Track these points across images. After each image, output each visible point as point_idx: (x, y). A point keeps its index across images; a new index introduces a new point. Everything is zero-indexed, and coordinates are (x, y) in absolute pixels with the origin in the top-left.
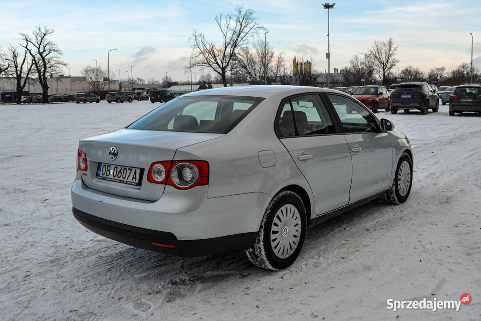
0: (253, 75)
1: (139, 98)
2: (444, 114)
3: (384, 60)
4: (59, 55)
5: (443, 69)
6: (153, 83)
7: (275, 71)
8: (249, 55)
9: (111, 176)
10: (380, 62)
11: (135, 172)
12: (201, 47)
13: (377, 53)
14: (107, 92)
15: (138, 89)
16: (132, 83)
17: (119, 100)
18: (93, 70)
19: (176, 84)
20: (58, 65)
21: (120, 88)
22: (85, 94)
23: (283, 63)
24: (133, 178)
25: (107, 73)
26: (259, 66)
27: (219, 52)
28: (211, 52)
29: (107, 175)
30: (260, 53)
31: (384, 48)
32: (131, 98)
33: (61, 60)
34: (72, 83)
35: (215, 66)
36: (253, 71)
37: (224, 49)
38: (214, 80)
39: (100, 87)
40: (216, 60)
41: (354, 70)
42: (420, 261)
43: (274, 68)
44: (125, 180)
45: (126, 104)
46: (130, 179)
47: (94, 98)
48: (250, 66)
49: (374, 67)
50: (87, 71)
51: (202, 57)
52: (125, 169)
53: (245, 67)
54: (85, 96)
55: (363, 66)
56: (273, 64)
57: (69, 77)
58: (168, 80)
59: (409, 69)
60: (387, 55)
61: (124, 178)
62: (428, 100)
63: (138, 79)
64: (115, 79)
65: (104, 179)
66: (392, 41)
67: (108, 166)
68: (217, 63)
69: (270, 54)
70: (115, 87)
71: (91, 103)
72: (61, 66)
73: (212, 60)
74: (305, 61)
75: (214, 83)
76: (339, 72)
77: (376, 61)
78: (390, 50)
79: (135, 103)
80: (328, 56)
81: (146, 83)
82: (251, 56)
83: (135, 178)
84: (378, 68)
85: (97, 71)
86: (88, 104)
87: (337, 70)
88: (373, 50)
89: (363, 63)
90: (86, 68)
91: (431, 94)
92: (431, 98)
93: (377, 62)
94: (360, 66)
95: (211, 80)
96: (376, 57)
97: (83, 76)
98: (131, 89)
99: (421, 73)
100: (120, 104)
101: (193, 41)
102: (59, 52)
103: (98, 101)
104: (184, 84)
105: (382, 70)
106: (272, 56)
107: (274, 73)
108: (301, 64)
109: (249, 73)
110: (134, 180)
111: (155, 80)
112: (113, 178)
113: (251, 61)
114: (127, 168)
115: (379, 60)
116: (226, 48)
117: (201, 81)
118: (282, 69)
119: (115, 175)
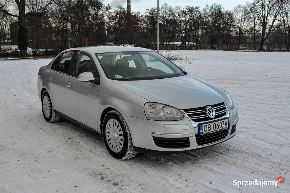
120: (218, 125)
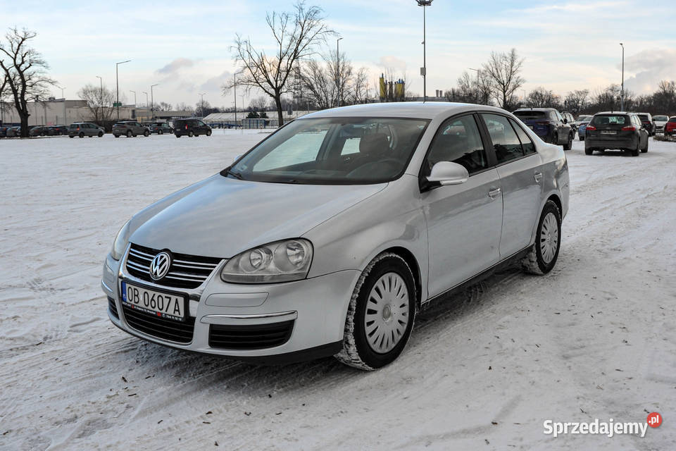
0: (324, 98)
1: (160, 130)
2: (579, 153)
3: (505, 79)
4: (44, 69)
5: (586, 92)
6: (184, 110)
7: (354, 93)
8: (317, 71)
10: (499, 82)
12: (247, 58)
13: (494, 70)
14: (115, 122)
15: (162, 118)
16: (152, 109)
17: (130, 133)
18: (95, 91)
19: (216, 111)
20: (43, 83)
21: (134, 116)
22: (82, 125)
23: (364, 82)
25: (115, 95)
26: (331, 85)
27: (272, 66)
28: (260, 66)
30: (333, 69)
31: (504, 62)
32: (147, 130)
33: (48, 76)
34: (68, 110)
35: (266, 85)
36: (323, 93)
37: (279, 61)
38: (269, 105)
39: (105, 115)
40: (267, 77)
41: (463, 93)
42: (490, 368)
43: (352, 89)
45: (140, 139)
47: (94, 130)
48: (319, 86)
49: (491, 88)
50: (85, 92)
51: (247, 73)
53: (311, 87)
54: (83, 127)
55: (476, 87)
56: (350, 84)
57: (62, 101)
58: (204, 106)
59: (539, 92)
60: (509, 72)
62: (556, 133)
63: (163, 104)
64: (127, 104)
66: (516, 53)
68: (269, 81)
69: (347, 70)
70: (127, 115)
71: (91, 137)
72: (47, 84)
73: (262, 76)
74: (396, 80)
75: (270, 110)
76: (443, 95)
77: (493, 80)
78: (512, 65)
79: (153, 137)
80: (423, 71)
81: (174, 109)
82: (320, 72)
84: (496, 90)
85: (102, 92)
86: (86, 139)
87: (441, 92)
88: (489, 64)
89: (475, 83)
90: (85, 88)
91: (560, 124)
92: (560, 131)
93: (494, 82)
94: (472, 88)
95: (266, 105)
96: (493, 75)
97: (80, 99)
98: (150, 118)
99: (557, 98)
100: (132, 139)
101: (235, 51)
102: (44, 65)
103: (100, 135)
104: (227, 111)
105: (501, 93)
106: (349, 73)
107: (353, 97)
108: (391, 84)
109: (318, 96)
111: (187, 105)
113: (321, 79)
115: (497, 78)
116: (281, 59)
117: (252, 107)
118: (363, 90)
120: (152, 299)
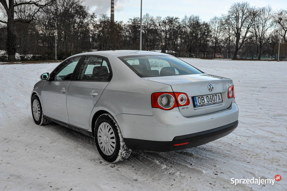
9: (206, 102)
11: (219, 96)
24: (219, 99)
29: (203, 103)
44: (215, 101)
46: (218, 101)
52: (213, 96)
61: (214, 101)
65: (202, 106)
67: (202, 97)
83: (220, 99)
110: (220, 100)
112: (208, 103)
114: (214, 95)
119: (208, 101)
